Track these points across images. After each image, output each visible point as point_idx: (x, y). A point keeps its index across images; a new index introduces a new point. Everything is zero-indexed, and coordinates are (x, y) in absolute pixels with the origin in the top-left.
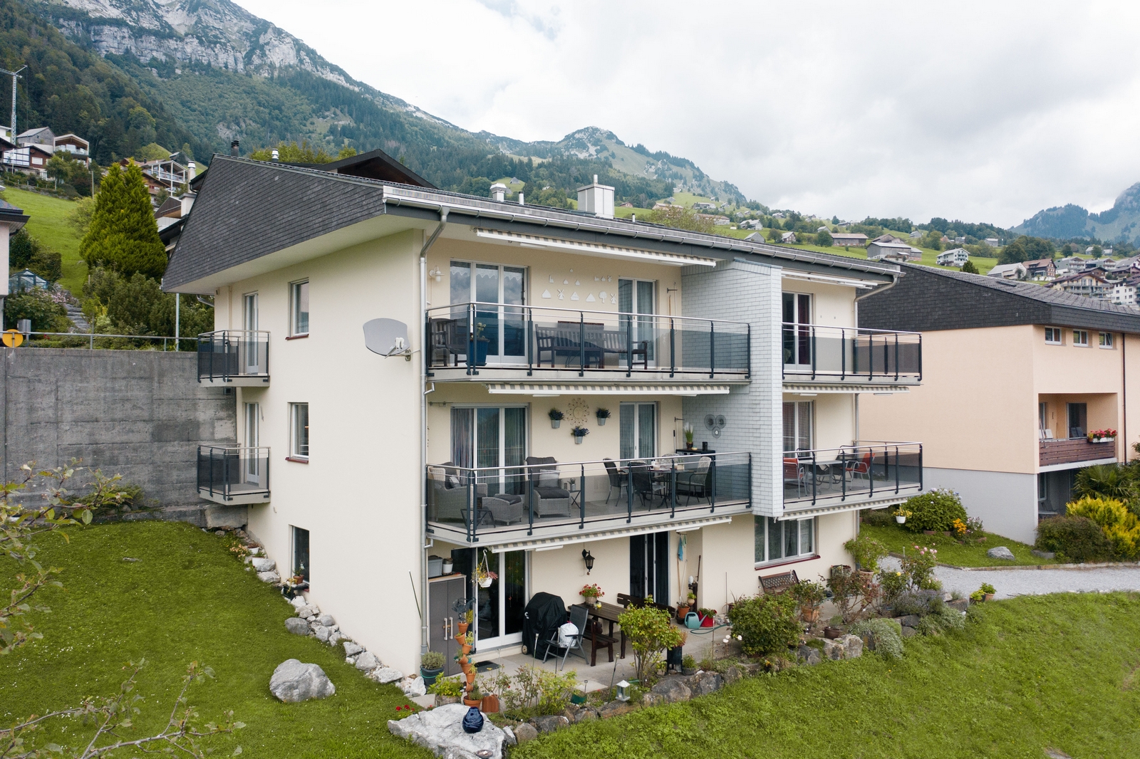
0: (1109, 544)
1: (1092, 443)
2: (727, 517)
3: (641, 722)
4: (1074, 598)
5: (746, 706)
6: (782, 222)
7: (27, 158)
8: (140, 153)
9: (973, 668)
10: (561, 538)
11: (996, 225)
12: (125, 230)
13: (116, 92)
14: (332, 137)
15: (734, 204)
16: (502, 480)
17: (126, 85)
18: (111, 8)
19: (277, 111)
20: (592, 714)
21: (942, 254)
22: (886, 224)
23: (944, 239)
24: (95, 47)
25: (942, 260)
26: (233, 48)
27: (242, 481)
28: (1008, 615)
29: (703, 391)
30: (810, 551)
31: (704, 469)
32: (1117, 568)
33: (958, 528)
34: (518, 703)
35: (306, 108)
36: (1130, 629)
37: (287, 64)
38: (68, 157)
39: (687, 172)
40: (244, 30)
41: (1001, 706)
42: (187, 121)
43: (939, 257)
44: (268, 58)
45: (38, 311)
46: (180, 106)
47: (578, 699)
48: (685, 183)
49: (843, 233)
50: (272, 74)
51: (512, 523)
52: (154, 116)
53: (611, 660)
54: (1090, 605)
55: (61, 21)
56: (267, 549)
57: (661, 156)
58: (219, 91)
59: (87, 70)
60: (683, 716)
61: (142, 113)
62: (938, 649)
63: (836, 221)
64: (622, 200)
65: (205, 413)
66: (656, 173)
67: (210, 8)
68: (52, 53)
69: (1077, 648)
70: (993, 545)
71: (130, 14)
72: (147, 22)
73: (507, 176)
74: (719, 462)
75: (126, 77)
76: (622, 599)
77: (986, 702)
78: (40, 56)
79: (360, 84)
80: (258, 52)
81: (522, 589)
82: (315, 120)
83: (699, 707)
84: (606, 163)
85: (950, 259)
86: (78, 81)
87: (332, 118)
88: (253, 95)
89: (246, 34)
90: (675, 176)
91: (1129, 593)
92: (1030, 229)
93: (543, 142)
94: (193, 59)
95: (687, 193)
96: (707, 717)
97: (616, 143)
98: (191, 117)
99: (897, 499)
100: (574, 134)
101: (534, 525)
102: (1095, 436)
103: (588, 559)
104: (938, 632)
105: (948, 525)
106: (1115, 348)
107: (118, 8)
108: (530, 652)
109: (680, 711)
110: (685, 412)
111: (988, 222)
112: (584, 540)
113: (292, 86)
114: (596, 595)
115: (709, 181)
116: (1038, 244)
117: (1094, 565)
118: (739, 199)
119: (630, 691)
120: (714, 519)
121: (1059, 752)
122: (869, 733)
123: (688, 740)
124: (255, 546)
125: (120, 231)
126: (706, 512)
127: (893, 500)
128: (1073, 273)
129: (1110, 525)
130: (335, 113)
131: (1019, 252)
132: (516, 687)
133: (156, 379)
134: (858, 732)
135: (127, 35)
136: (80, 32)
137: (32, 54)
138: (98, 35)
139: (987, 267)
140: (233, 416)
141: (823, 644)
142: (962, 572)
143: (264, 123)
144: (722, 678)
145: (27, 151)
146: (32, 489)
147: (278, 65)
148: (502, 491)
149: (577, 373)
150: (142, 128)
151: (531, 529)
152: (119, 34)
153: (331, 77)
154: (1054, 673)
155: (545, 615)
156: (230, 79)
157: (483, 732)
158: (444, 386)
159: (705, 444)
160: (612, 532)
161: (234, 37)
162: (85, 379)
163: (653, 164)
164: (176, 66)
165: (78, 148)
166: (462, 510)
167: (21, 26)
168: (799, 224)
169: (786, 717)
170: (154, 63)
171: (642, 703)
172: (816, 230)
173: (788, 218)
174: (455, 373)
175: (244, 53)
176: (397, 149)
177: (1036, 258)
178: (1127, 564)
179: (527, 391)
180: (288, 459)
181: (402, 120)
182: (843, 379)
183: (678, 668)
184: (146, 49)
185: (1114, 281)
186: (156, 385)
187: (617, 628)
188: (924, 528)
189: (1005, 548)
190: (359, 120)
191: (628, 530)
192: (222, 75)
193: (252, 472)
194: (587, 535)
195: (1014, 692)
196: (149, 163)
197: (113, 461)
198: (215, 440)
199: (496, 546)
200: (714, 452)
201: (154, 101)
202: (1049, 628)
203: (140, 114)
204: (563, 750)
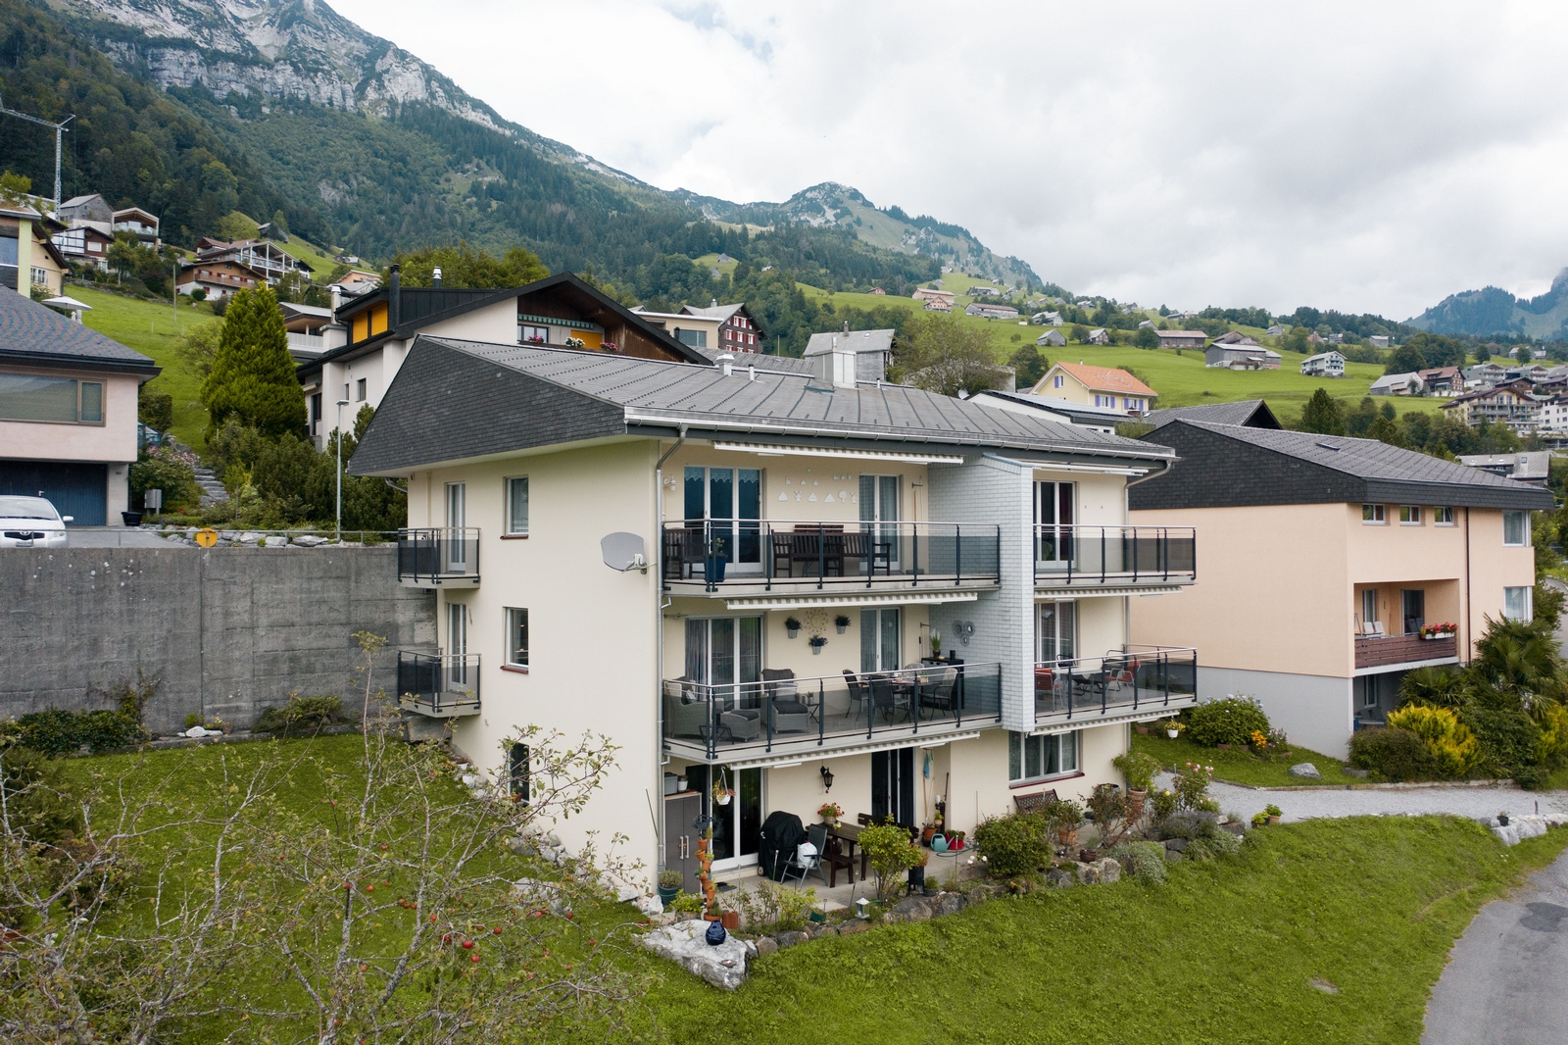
0: (1434, 760)
1: (1425, 640)
2: (975, 732)
3: (880, 939)
4: (1374, 822)
5: (989, 927)
6: (1090, 314)
7: (81, 243)
8: (220, 226)
9: (1244, 895)
10: (800, 755)
11: (1386, 317)
12: (257, 371)
13: (184, 141)
14: (474, 199)
15: (1025, 288)
16: (737, 697)
17: (197, 132)
18: (174, 24)
19: (400, 164)
20: (831, 931)
21: (1309, 360)
22: (1233, 315)
23: (1313, 337)
24: (153, 77)
25: (1308, 368)
26: (340, 78)
27: (444, 690)
28: (1294, 840)
29: (948, 599)
30: (1074, 767)
31: (950, 681)
32: (1444, 789)
33: (1257, 741)
34: (758, 919)
35: (440, 159)
36: (1437, 857)
37: (413, 98)
38: (134, 239)
39: (960, 244)
40: (355, 53)
41: (1268, 935)
42: (278, 179)
43: (1305, 364)
44: (387, 91)
45: (168, 478)
46: (269, 158)
47: (817, 917)
48: (957, 259)
49: (1175, 329)
50: (393, 112)
51: (750, 740)
52: (235, 174)
53: (851, 882)
54: (1391, 830)
55: (108, 42)
56: (476, 764)
57: (924, 222)
58: (321, 137)
59: (144, 111)
60: (923, 935)
61: (219, 170)
62: (1206, 875)
63: (1164, 312)
64: (870, 284)
65: (403, 615)
66: (917, 245)
67: (308, 23)
68: (98, 88)
69: (1368, 877)
70: (1298, 761)
71: (200, 32)
72: (223, 44)
73: (713, 251)
74: (967, 674)
75: (197, 119)
76: (863, 819)
77: (1253, 931)
78: (82, 93)
79: (513, 126)
80: (374, 82)
81: (756, 809)
82: (451, 175)
83: (940, 927)
84: (849, 233)
85: (1319, 366)
86: (133, 126)
87: (475, 172)
88: (366, 142)
89: (358, 58)
90: (944, 250)
91: (1443, 818)
92: (1434, 321)
93: (762, 203)
94: (286, 93)
95: (960, 274)
96: (948, 937)
97: (863, 204)
98: (283, 173)
99: (1168, 711)
100: (805, 192)
101: (772, 742)
102: (1428, 632)
103: (827, 777)
104: (1208, 857)
105: (1245, 738)
106: (1456, 525)
107: (184, 23)
108: (767, 874)
109: (920, 930)
110: (932, 618)
111: (1375, 313)
112: (823, 756)
113: (420, 130)
114: (836, 814)
115: (990, 257)
116: (1441, 345)
117: (1416, 785)
118: (1032, 282)
119: (869, 908)
120: (961, 734)
121: (1325, 982)
122: (1118, 957)
123: (927, 957)
124: (463, 762)
125: (250, 372)
126: (951, 727)
127: (1162, 712)
128: (1488, 387)
129: (1436, 738)
130: (478, 166)
131: (1414, 357)
132: (756, 902)
133: (353, 578)
134: (1106, 956)
135: (196, 61)
136: (132, 56)
137: (71, 87)
138: (158, 60)
139: (1370, 378)
140: (433, 618)
141: (1076, 867)
142: (1255, 792)
143: (381, 181)
144: (965, 899)
145: (81, 234)
146: (227, 700)
147: (400, 101)
148: (737, 707)
149: (816, 586)
150: (220, 190)
151: (769, 745)
152: (186, 60)
153: (473, 116)
154: (1336, 902)
155: (782, 834)
156: (335, 120)
157: (726, 944)
158: (679, 600)
159: (952, 653)
160: (851, 748)
161: (341, 63)
162: (280, 581)
163: (913, 234)
164: (262, 102)
165: (144, 226)
166: (700, 727)
167: (56, 51)
168: (1112, 317)
169: (1030, 939)
170: (233, 99)
171: (881, 921)
172: (1137, 326)
173: (1099, 309)
174: (694, 588)
175: (355, 85)
176: (564, 215)
177: (1439, 364)
178: (1456, 784)
179: (765, 605)
180: (502, 668)
181: (570, 175)
182: (1102, 582)
183: (920, 889)
184: (222, 80)
185: (1545, 398)
186: (353, 584)
187: (858, 850)
188: (1218, 741)
189: (1310, 765)
190: (510, 175)
191: (868, 746)
192: (324, 115)
193: (456, 679)
194: (826, 752)
195: (1286, 921)
196: (236, 244)
197: (310, 669)
198: (415, 645)
199: (734, 764)
200: (962, 662)
201: (235, 152)
202: (1339, 854)
203: (218, 171)
204: (804, 962)
